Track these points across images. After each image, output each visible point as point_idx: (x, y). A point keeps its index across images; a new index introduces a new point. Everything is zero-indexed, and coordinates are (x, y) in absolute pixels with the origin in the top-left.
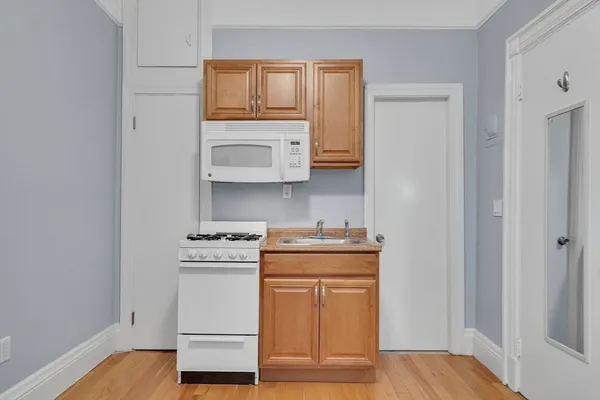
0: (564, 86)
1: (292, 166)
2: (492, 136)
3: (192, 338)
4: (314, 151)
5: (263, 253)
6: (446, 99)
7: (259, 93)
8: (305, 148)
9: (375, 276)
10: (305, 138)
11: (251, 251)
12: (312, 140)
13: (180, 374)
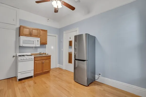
0: (70, 38)
1: (37, 44)
2: (62, 42)
3: (21, 73)
4: (40, 42)
5: (34, 57)
6: (56, 36)
7: (31, 32)
8: (39, 42)
9: (50, 59)
10: (39, 40)
11: (33, 57)
12: (40, 41)
13: (18, 80)
